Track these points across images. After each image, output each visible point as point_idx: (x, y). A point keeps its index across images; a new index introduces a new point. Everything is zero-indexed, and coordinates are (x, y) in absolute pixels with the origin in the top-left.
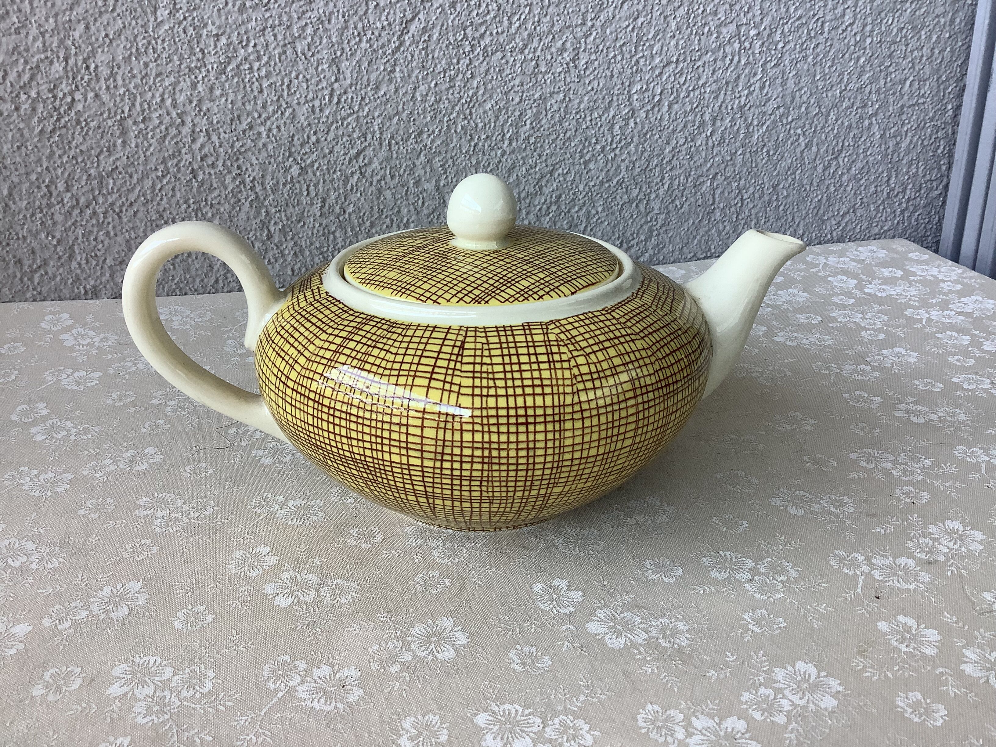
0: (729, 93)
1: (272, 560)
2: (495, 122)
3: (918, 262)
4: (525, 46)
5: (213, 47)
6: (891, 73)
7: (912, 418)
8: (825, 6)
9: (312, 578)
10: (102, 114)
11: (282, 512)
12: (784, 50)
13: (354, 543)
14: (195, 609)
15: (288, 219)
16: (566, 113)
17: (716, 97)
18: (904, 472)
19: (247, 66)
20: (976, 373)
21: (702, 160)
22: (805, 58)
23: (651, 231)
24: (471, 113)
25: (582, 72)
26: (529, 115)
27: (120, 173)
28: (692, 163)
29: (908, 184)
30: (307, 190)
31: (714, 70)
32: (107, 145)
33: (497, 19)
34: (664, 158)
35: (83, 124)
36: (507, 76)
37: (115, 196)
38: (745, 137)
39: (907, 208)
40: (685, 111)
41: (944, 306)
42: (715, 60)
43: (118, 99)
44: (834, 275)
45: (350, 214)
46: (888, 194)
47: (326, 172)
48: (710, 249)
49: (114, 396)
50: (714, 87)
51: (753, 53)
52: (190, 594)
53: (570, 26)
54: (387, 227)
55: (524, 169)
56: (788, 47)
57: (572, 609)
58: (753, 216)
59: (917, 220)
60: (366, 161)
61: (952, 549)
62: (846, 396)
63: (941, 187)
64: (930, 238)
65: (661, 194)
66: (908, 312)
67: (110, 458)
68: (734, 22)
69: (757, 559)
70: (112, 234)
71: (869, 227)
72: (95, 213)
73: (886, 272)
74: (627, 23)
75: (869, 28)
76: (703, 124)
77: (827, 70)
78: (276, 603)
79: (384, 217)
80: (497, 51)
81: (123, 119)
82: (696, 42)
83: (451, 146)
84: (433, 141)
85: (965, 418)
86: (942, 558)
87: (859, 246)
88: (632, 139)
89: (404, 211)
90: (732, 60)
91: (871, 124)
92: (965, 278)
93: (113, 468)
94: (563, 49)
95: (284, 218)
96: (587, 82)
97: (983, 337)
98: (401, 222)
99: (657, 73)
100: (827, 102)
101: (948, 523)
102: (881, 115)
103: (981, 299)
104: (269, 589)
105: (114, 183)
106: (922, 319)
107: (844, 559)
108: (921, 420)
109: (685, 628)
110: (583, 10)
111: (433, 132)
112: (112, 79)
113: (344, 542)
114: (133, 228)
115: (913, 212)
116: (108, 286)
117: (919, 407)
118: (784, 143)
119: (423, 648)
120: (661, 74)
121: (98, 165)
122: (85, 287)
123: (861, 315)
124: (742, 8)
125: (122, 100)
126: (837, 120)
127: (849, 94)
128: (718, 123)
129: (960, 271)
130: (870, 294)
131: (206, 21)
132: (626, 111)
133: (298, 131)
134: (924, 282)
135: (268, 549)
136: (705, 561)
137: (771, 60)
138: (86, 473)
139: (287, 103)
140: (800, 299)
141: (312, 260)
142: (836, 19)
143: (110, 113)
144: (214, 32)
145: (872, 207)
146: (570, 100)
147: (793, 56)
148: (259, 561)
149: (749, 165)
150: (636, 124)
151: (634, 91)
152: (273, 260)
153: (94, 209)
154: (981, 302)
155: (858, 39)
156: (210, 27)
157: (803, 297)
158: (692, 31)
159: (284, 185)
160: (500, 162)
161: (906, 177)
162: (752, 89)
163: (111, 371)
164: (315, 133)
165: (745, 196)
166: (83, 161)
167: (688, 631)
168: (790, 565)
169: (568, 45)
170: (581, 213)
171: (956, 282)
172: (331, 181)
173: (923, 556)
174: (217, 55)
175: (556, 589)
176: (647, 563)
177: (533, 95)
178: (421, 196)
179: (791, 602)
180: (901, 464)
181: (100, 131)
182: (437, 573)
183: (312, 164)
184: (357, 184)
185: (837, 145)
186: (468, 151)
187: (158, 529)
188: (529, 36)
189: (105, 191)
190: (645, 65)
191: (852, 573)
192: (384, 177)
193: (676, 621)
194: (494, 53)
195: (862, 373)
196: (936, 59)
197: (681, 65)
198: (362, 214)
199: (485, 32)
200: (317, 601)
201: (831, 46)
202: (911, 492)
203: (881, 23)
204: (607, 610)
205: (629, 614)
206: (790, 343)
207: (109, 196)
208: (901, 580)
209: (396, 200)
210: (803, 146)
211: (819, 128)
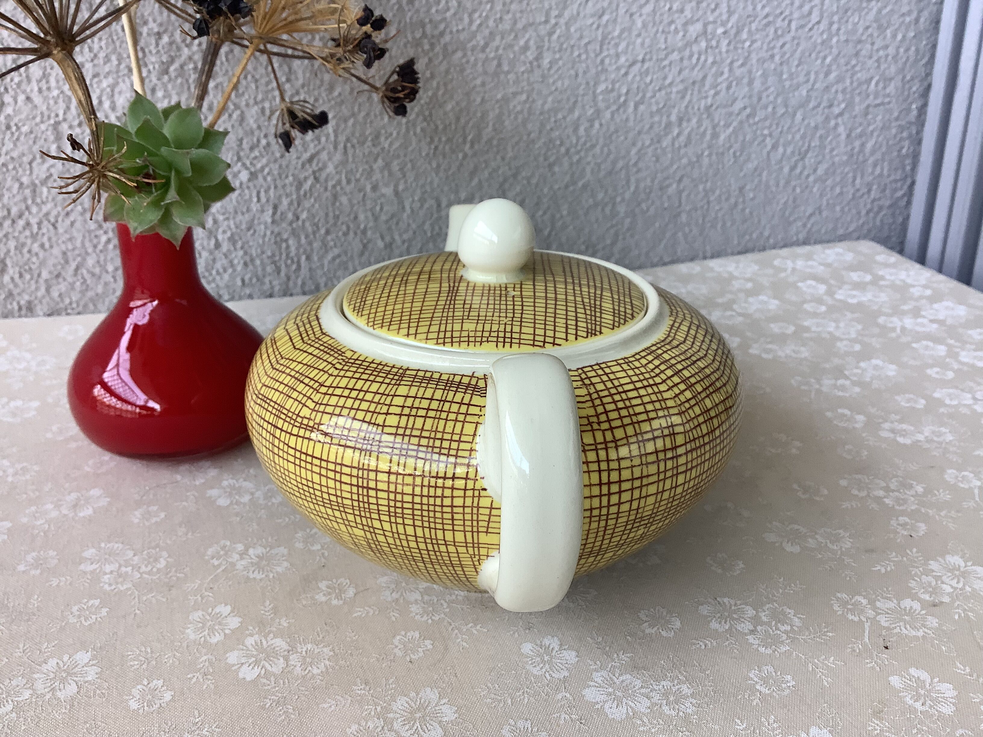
0: (696, 92)
1: (234, 622)
2: (456, 123)
3: (886, 265)
4: (486, 45)
7: (898, 439)
9: (280, 643)
10: (34, 118)
11: (243, 562)
12: (751, 49)
13: (324, 599)
14: (152, 685)
15: (237, 227)
16: (530, 114)
17: (683, 97)
18: (897, 500)
19: (191, 66)
20: (957, 388)
21: (668, 162)
22: (772, 56)
23: (616, 235)
24: (431, 115)
25: (546, 72)
26: (491, 116)
28: (658, 164)
29: (873, 184)
30: (258, 196)
31: (680, 70)
33: (457, 17)
34: (630, 160)
35: (14, 129)
36: (468, 75)
38: (712, 138)
39: (872, 209)
40: (651, 112)
41: (916, 313)
42: (682, 59)
43: (52, 102)
44: (804, 280)
46: (854, 194)
47: (278, 177)
48: (676, 252)
49: (54, 428)
50: (681, 87)
51: (720, 52)
52: (144, 666)
53: (532, 24)
54: (344, 234)
55: (486, 172)
56: (755, 45)
57: (566, 674)
58: (720, 219)
59: (882, 221)
60: (320, 165)
61: (955, 589)
62: (829, 414)
63: (905, 187)
64: (894, 239)
65: (627, 196)
66: (881, 320)
67: (52, 503)
68: (701, 21)
69: (757, 606)
70: (47, 246)
71: (835, 229)
72: (28, 224)
73: (855, 276)
74: (591, 21)
75: (835, 27)
76: (669, 125)
77: (794, 70)
78: (241, 675)
80: (457, 50)
81: (57, 123)
82: (663, 41)
83: (410, 149)
84: (391, 144)
85: (951, 438)
86: (946, 599)
87: (826, 249)
88: (597, 140)
89: (362, 217)
90: (698, 59)
91: (837, 125)
92: (934, 282)
93: (54, 514)
94: (526, 48)
95: (233, 226)
96: (551, 82)
97: (959, 347)
98: (359, 227)
99: (623, 71)
100: (793, 102)
101: (949, 558)
102: (847, 115)
103: (952, 305)
104: (233, 658)
106: (895, 328)
107: (847, 603)
108: (908, 441)
109: (689, 692)
110: (547, 7)
111: (391, 134)
113: (312, 598)
114: (70, 239)
115: (878, 213)
116: (44, 301)
118: (751, 144)
119: (407, 727)
120: (626, 74)
121: (31, 173)
122: (18, 303)
123: (834, 324)
124: (709, 5)
125: (56, 103)
127: (816, 94)
128: (685, 124)
129: (928, 275)
130: (841, 301)
132: (591, 112)
133: (247, 134)
134: (893, 286)
135: (229, 609)
136: (704, 610)
137: (738, 60)
138: (25, 520)
139: (235, 105)
140: (772, 307)
141: (264, 269)
142: (803, 17)
143: (42, 117)
144: (156, 30)
145: (838, 208)
146: (533, 101)
147: (761, 55)
148: (220, 624)
149: (715, 166)
150: (601, 125)
151: (599, 91)
152: (221, 270)
153: (27, 219)
154: (952, 309)
155: (825, 38)
156: (151, 25)
157: (774, 304)
158: (658, 29)
160: (461, 165)
161: (872, 178)
162: (719, 88)
163: (50, 400)
164: (266, 136)
165: (712, 198)
166: (15, 168)
167: (693, 695)
168: (792, 612)
169: (532, 43)
171: (925, 287)
172: (283, 187)
173: (927, 597)
175: (548, 650)
176: (642, 615)
177: (496, 95)
178: (379, 202)
179: (797, 657)
180: (893, 491)
181: (33, 136)
182: (417, 635)
183: (262, 169)
184: (311, 189)
185: (803, 146)
186: (427, 155)
187: (106, 587)
188: (491, 33)
189: (38, 200)
190: (610, 64)
191: (856, 619)
192: (339, 182)
193: (679, 683)
194: (454, 52)
195: (843, 388)
196: (902, 58)
197: (646, 65)
198: (316, 220)
199: (445, 28)
200: (286, 672)
201: (798, 44)
202: (906, 524)
203: (847, 21)
204: (604, 673)
205: (628, 676)
206: (764, 356)
207: (43, 206)
208: (908, 626)
209: (352, 206)
210: (769, 147)
211: (785, 128)
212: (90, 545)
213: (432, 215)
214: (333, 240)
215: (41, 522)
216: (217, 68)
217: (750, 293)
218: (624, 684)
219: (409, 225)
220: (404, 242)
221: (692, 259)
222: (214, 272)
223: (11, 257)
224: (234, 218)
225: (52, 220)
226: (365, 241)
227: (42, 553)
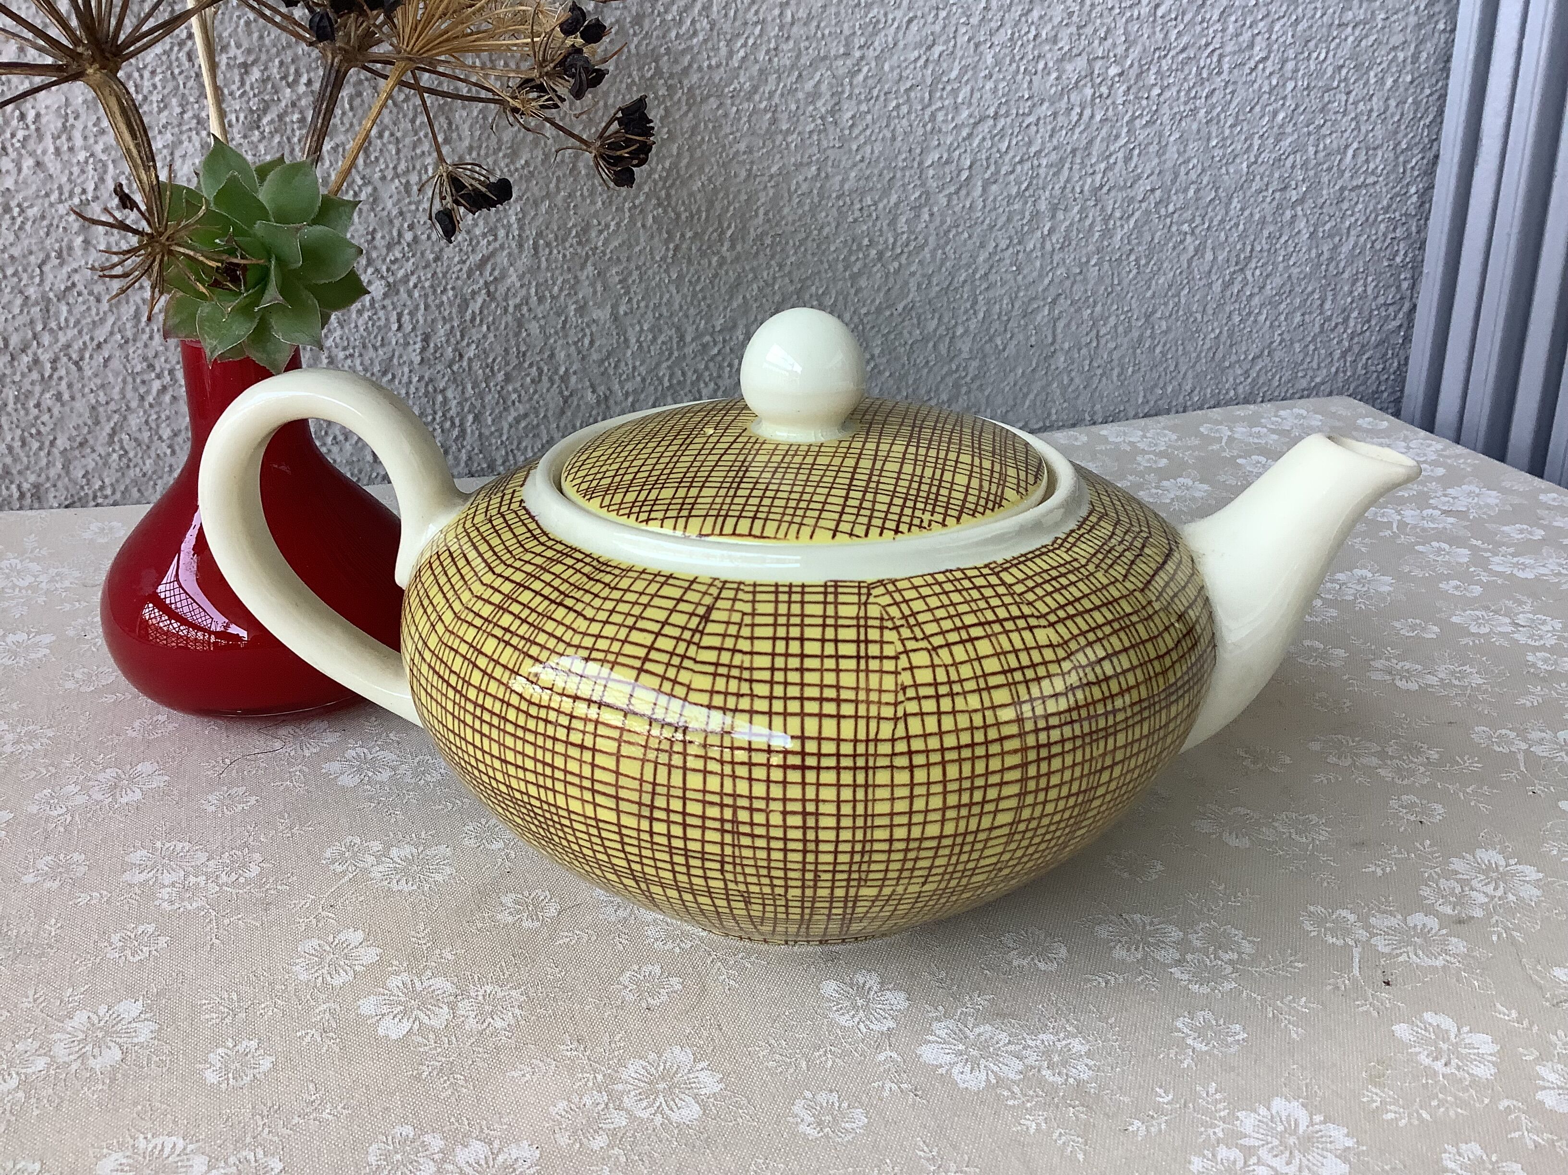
0: (1076, 167)
1: (370, 955)
2: (708, 211)
4: (755, 89)
5: (238, 84)
6: (1325, 136)
7: (1398, 683)
8: (1223, 30)
9: (442, 984)
10: (47, 195)
11: (382, 868)
12: (1162, 99)
13: (510, 919)
14: (241, 1048)
15: (366, 370)
16: (821, 197)
17: (1056, 174)
18: (1399, 770)
19: (296, 117)
20: (1487, 608)
21: (1035, 274)
22: (1194, 111)
23: (956, 385)
24: (668, 195)
25: (847, 132)
26: (762, 200)
27: (79, 294)
28: (1020, 277)
29: (1352, 310)
30: (399, 321)
31: (1053, 130)
32: (57, 247)
33: (710, 45)
34: (977, 269)
35: (16, 211)
36: (726, 136)
37: (72, 333)
38: (1103, 237)
39: (1350, 349)
40: (1009, 196)
41: (1422, 501)
42: (1055, 115)
43: (76, 170)
44: (1247, 454)
45: (470, 359)
46: (1322, 326)
47: (430, 291)
48: (1049, 414)
49: (78, 674)
50: (1054, 157)
51: (1113, 103)
52: (229, 1020)
53: (825, 58)
54: (533, 381)
55: (755, 286)
56: (1167, 94)
57: (891, 1024)
58: (1115, 363)
59: (1365, 367)
60: (496, 273)
61: (1492, 897)
63: (1401, 315)
64: (1385, 395)
65: (972, 327)
67: (76, 783)
68: (1084, 55)
69: (1186, 925)
70: (66, 397)
71: (1294, 378)
72: (36, 361)
74: (916, 53)
75: (1290, 65)
76: (1036, 215)
77: (1227, 132)
78: (381, 1032)
79: (526, 365)
80: (709, 96)
82: (1025, 85)
83: (637, 249)
84: (606, 243)
85: (1481, 681)
86: (1478, 913)
87: (1279, 408)
88: (926, 239)
89: (561, 355)
90: (1081, 115)
91: (1295, 216)
92: (1449, 457)
93: (81, 800)
94: (815, 95)
96: (854, 147)
97: (1489, 550)
98: (556, 372)
99: (964, 133)
100: (1227, 181)
101: (1480, 854)
102: (1310, 203)
103: (1477, 491)
104: (368, 1006)
105: (70, 312)
106: (1391, 523)
108: (1414, 686)
109: (1084, 1049)
110: (847, 32)
111: (607, 226)
112: (64, 137)
113: (493, 919)
114: (103, 386)
115: (1360, 354)
116: (60, 484)
117: (1407, 665)
118: (1162, 246)
119: (645, 1103)
120: (969, 136)
121: (42, 281)
122: (19, 487)
124: (1096, 31)
125: (83, 171)
126: (1243, 210)
127: (1262, 170)
128: (1060, 215)
129: (1440, 446)
131: (225, 41)
132: (917, 194)
133: (381, 225)
135: (360, 935)
136: (1103, 932)
137: (1141, 116)
138: (34, 809)
139: (363, 178)
140: (1197, 494)
142: (1241, 51)
143: (61, 194)
144: (240, 60)
145: (1297, 348)
146: (827, 177)
147: (1176, 110)
148: (346, 957)
149: (1108, 281)
150: (932, 215)
151: (929, 162)
152: (341, 438)
153: (35, 354)
154: (1478, 495)
155: (1274, 82)
156: (233, 51)
157: (1203, 490)
158: (1018, 67)
160: (716, 275)
161: (1349, 300)
162: (1112, 161)
163: (71, 633)
164: (411, 227)
165: (1103, 332)
166: (15, 274)
167: (1089, 1054)
168: (1239, 933)
169: (824, 87)
171: (1437, 463)
172: (439, 307)
173: (1448, 910)
174: (245, 98)
175: (862, 991)
176: (1007, 940)
177: (769, 167)
178: (587, 331)
179: (1249, 997)
180: (1392, 758)
181: (45, 223)
182: (657, 970)
183: (406, 278)
184: (481, 311)
185: (1243, 250)
186: (664, 259)
187: (165, 905)
188: (761, 71)
189: (53, 325)
190: (945, 121)
191: (1340, 942)
192: (526, 300)
193: (1066, 1037)
194: (705, 99)
196: (1392, 116)
197: (1002, 122)
198: (490, 360)
199: (690, 65)
200: (453, 1027)
201: (1233, 93)
202: (1414, 805)
203: (1309, 58)
204: (951, 1023)
205: (988, 1027)
207: (61, 333)
208: (1420, 952)
209: (547, 338)
210: (1191, 251)
211: (1215, 223)
212: (138, 845)
213: (671, 354)
214: (515, 390)
215: (60, 811)
216: (335, 120)
217: (1163, 474)
218: (983, 1038)
219: (634, 368)
220: (627, 395)
221: (1074, 425)
223: (9, 414)
224: (361, 355)
225: (75, 356)
226: (566, 393)
227: (62, 856)
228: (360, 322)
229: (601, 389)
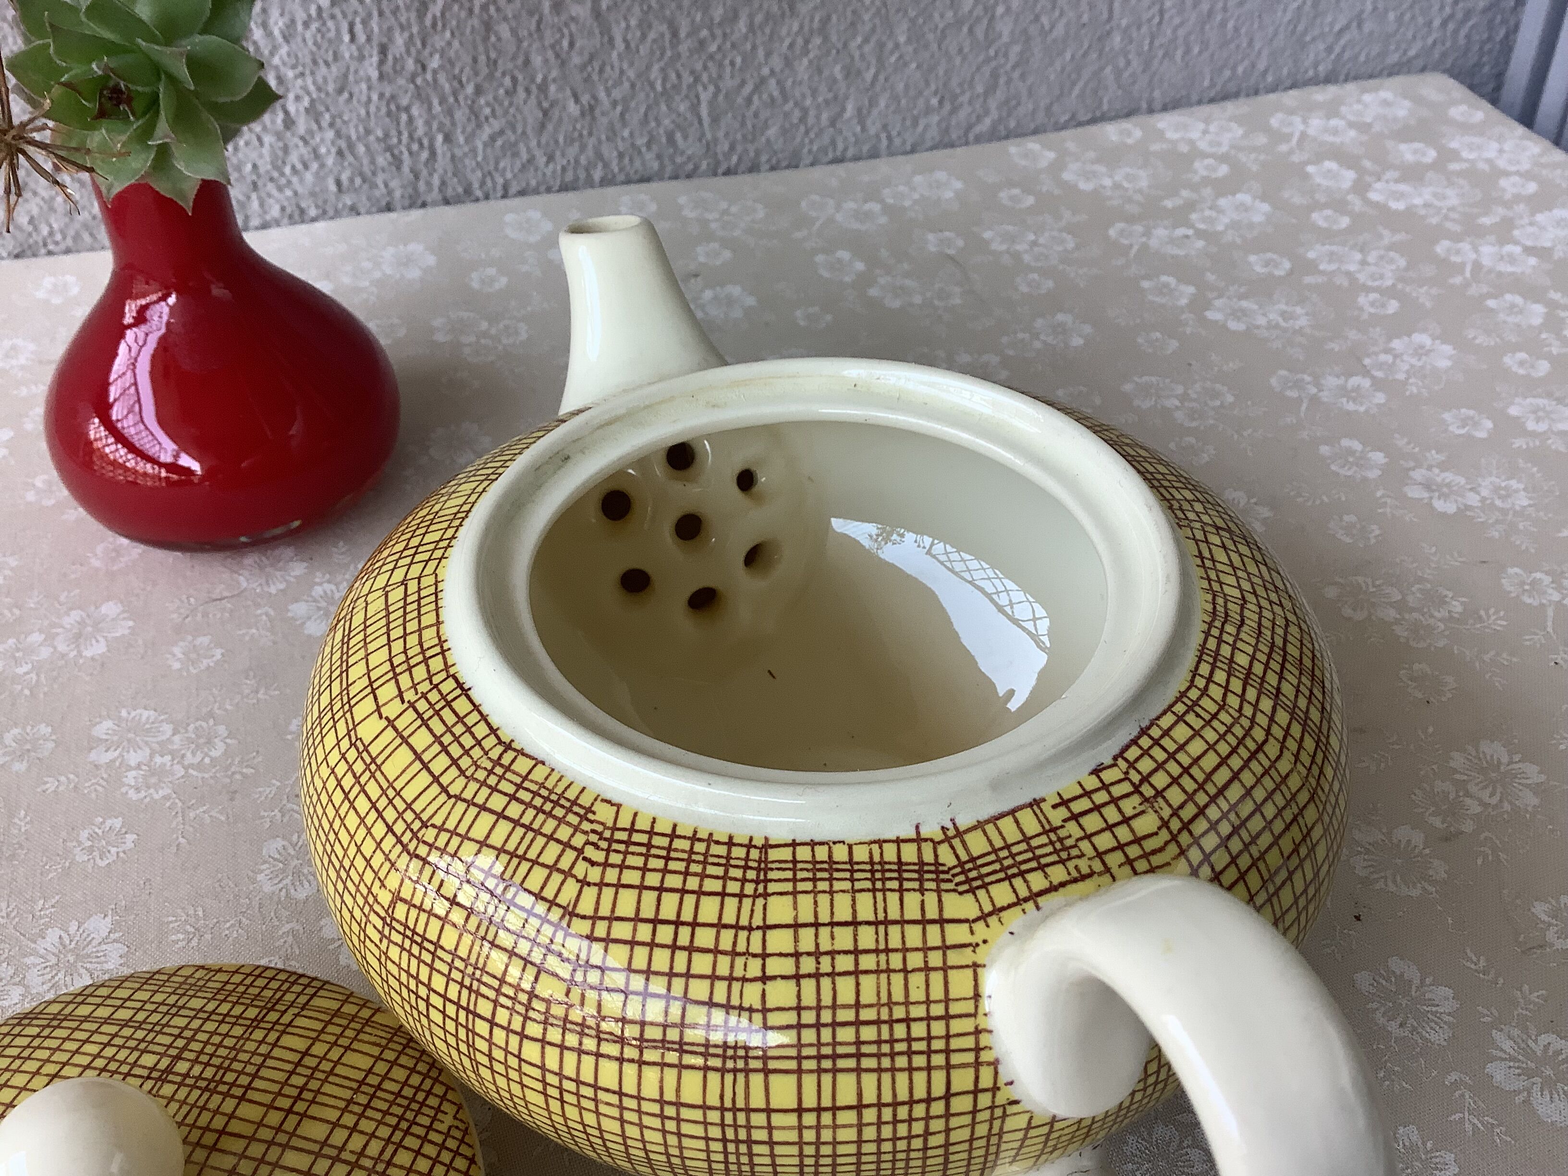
3: (1465, 128)
7: (1435, 503)
15: (319, 89)
18: (1416, 629)
20: (1550, 395)
23: (995, 75)
30: (351, 32)
41: (1504, 232)
44: (1318, 159)
45: (435, 72)
48: (1100, 105)
52: (194, 943)
54: (507, 92)
58: (1180, 42)
59: (1468, 37)
61: (1486, 805)
62: (1324, 450)
64: (1486, 69)
66: (1442, 248)
67: (41, 631)
71: (1383, 54)
73: (1408, 152)
85: (1525, 503)
86: (1468, 827)
87: (1365, 91)
89: (537, 60)
92: (1543, 166)
93: (45, 653)
95: (312, 88)
98: (533, 80)
101: (1485, 747)
106: (1463, 265)
108: (1450, 508)
115: (1463, 22)
123: (1358, 256)
129: (1536, 150)
130: (1376, 205)
134: (1471, 174)
140: (1256, 219)
141: (373, 162)
145: (1391, 16)
152: (299, 166)
159: (306, 25)
170: (867, 49)
171: (1528, 176)
173: (1437, 822)
178: (566, 31)
180: (1412, 610)
184: (443, 14)
187: (132, 794)
195: (1355, 395)
198: (457, 71)
202: (1424, 675)
206: (1233, 325)
208: (1398, 878)
209: (520, 41)
212: (104, 713)
213: (662, 54)
214: (488, 104)
215: (26, 668)
217: (1222, 188)
219: (622, 72)
220: (614, 104)
221: (1127, 115)
222: (287, 170)
226: (546, 105)
227: (29, 729)
228: (308, 35)
229: (585, 99)
